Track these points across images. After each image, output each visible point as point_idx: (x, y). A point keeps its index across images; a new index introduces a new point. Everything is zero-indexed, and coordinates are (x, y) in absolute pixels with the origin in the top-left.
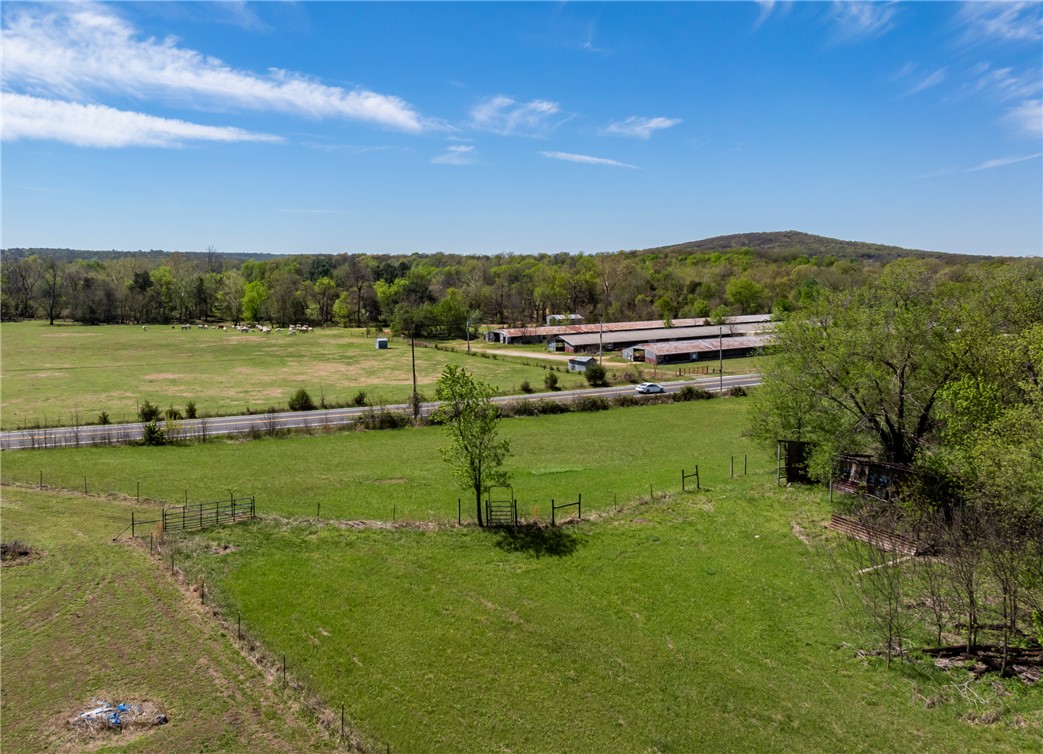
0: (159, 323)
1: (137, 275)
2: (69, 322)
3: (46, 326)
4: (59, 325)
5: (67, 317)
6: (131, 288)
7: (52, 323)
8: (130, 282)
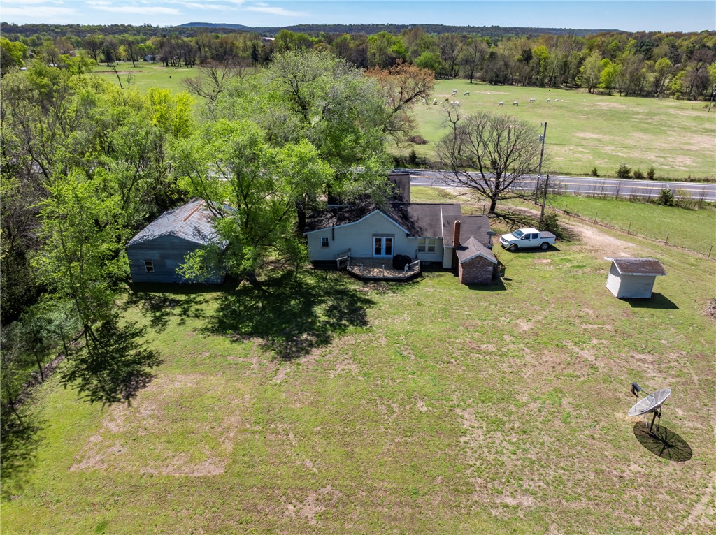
0: (537, 86)
1: (524, 51)
2: (479, 82)
3: (468, 84)
4: (476, 84)
5: (478, 78)
6: (519, 61)
7: (471, 82)
8: (518, 56)
